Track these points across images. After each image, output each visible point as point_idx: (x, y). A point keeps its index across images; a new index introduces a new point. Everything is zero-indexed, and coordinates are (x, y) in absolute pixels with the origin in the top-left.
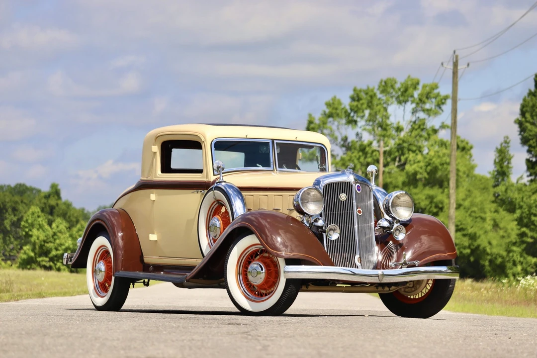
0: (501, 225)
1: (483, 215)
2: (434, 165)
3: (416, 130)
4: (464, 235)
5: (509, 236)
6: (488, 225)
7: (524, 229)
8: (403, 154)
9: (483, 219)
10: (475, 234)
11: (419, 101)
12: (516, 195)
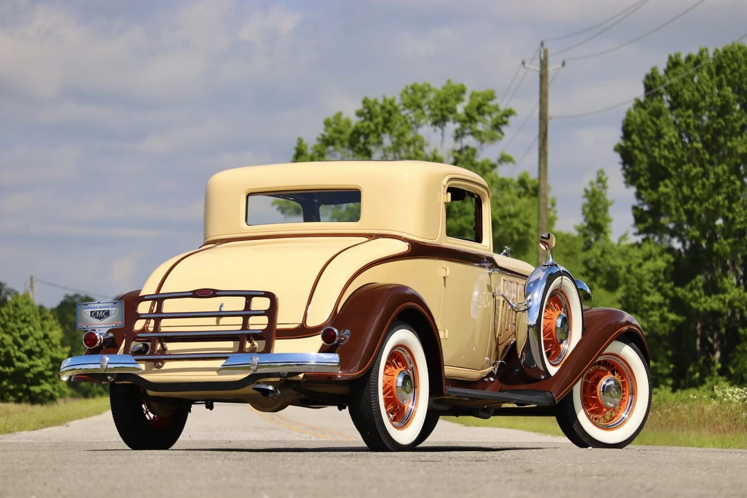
11: (467, 119)
12: (619, 262)
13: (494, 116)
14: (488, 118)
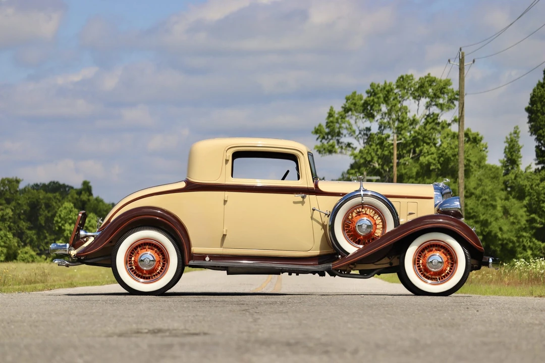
0: (512, 212)
1: (494, 203)
2: (446, 157)
3: (430, 123)
4: (476, 222)
5: (519, 223)
6: (499, 212)
7: (533, 216)
8: (418, 146)
9: (494, 207)
10: (487, 220)
11: (433, 96)
12: (526, 183)
13: (450, 95)
14: (446, 96)
